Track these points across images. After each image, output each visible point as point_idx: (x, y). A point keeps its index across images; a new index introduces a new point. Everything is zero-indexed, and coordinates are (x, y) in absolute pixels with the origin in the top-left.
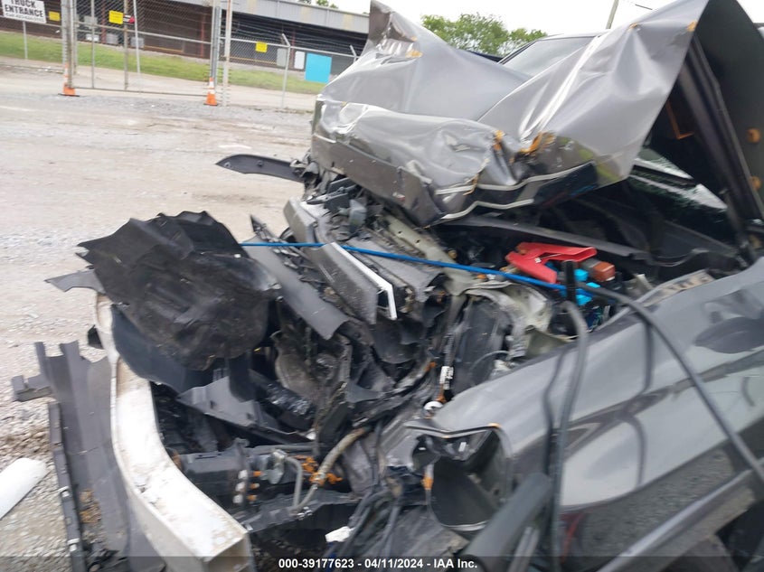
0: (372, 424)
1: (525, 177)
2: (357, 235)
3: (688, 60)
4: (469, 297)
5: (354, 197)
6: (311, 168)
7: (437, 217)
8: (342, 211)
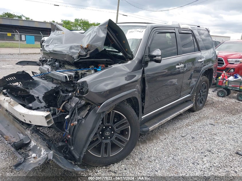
0: (69, 100)
1: (87, 52)
2: (58, 69)
3: (108, 29)
4: (82, 74)
5: (56, 62)
6: (44, 59)
7: (74, 61)
8: (54, 65)
